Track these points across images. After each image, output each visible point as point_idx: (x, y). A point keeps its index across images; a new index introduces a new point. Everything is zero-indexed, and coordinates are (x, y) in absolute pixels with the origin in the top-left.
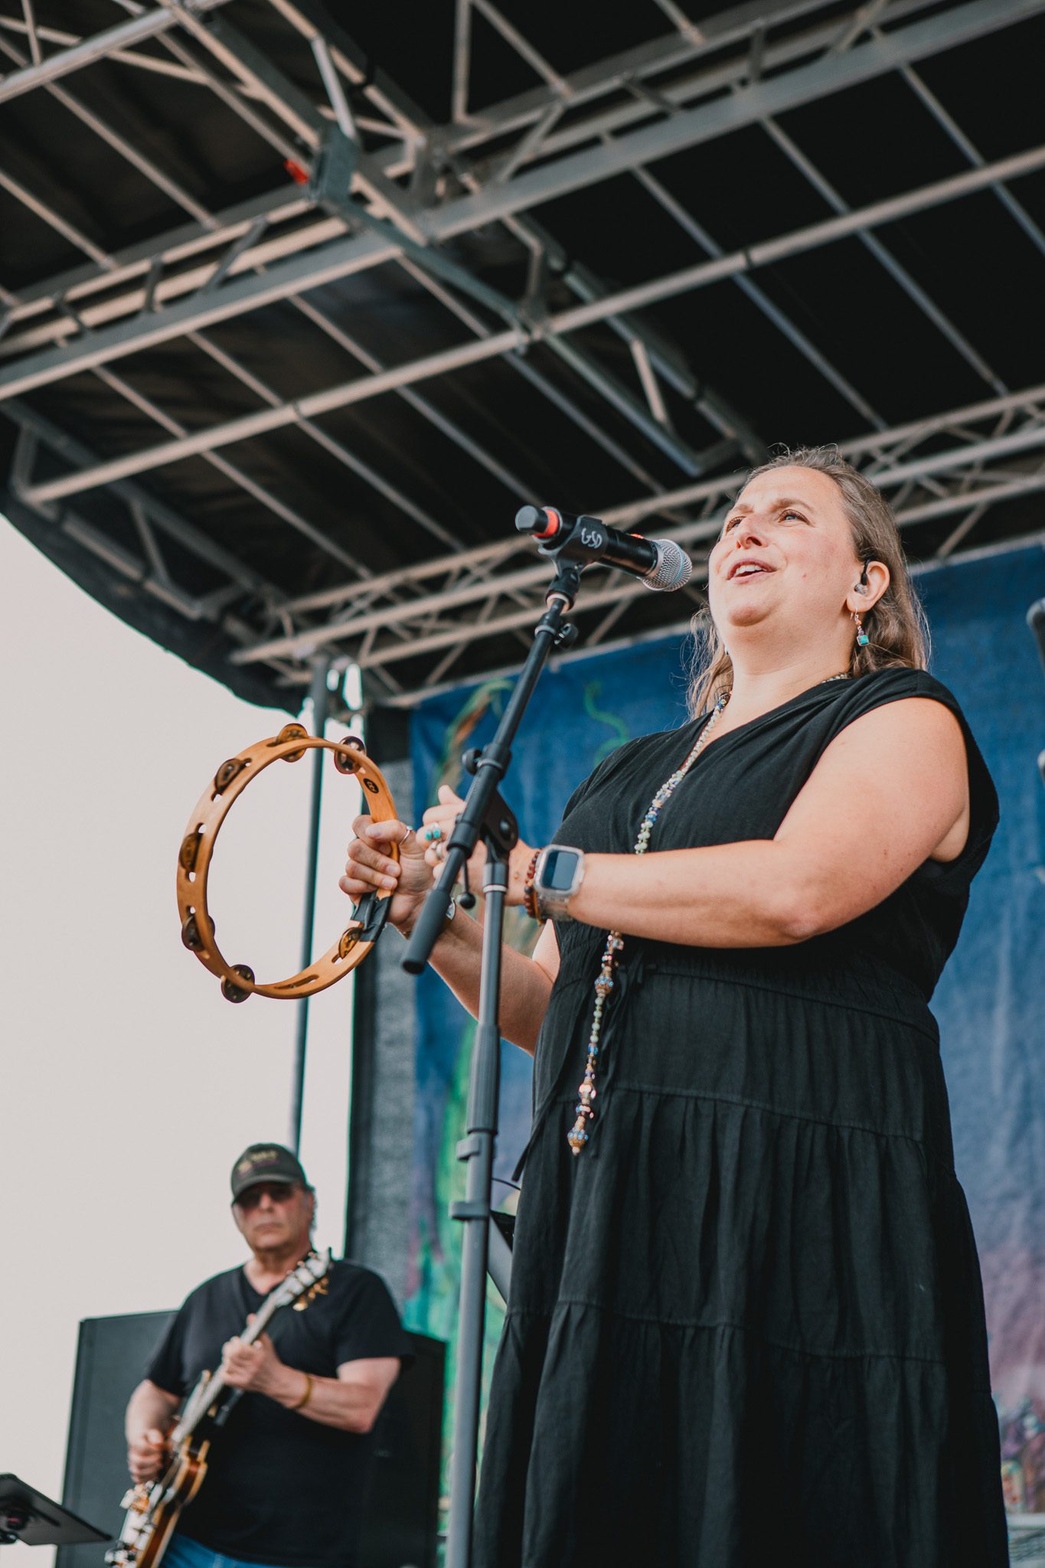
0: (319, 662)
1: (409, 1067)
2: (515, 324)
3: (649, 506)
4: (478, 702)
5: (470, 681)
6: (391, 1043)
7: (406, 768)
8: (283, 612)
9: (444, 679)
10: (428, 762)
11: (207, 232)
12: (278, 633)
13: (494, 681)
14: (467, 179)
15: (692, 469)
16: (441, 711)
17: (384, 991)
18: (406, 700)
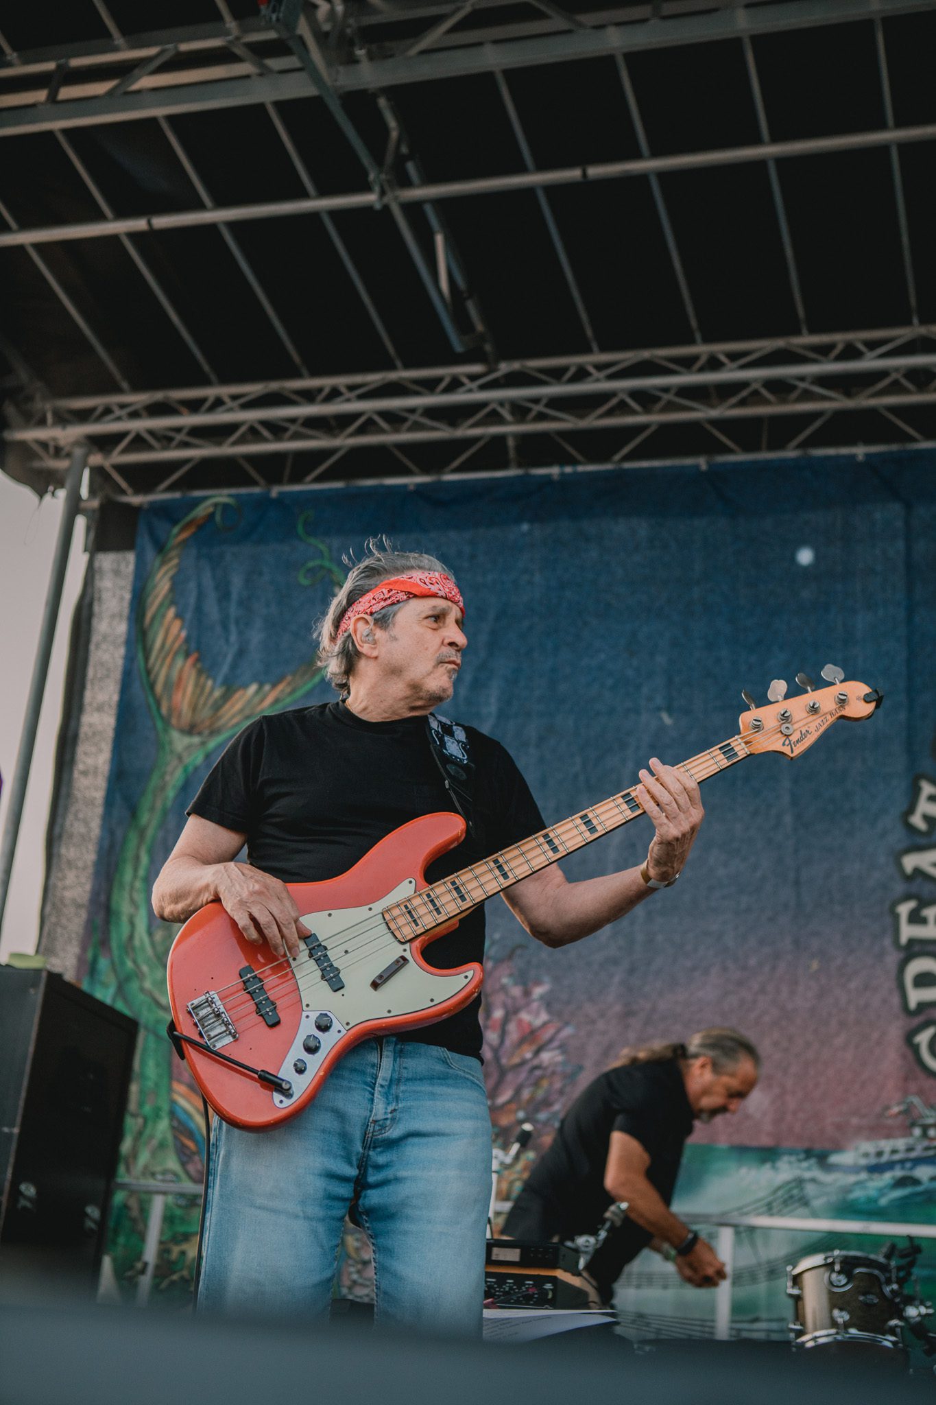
0: (78, 452)
1: (99, 795)
2: (377, 189)
3: (393, 376)
4: (201, 511)
5: (197, 493)
6: (85, 773)
7: (131, 557)
8: (47, 407)
9: (171, 488)
10: (150, 553)
11: (116, 49)
12: (42, 422)
13: (222, 496)
14: (360, 53)
15: (459, 348)
16: (168, 513)
17: (84, 730)
18: (136, 500)
